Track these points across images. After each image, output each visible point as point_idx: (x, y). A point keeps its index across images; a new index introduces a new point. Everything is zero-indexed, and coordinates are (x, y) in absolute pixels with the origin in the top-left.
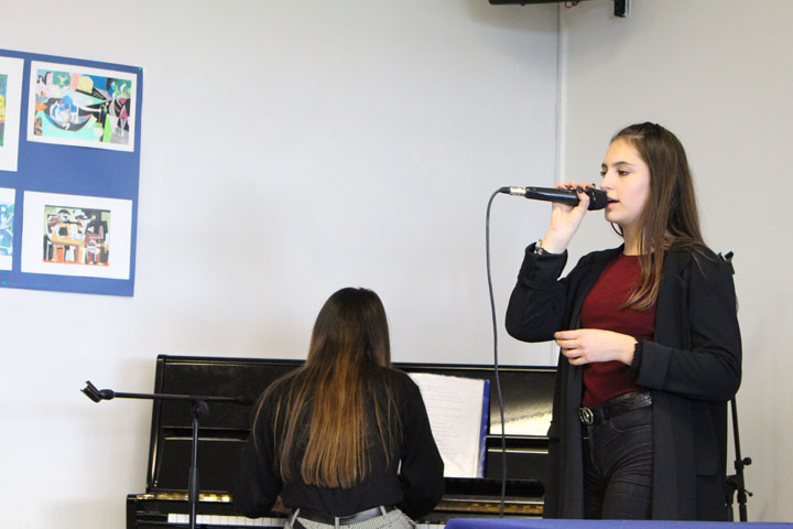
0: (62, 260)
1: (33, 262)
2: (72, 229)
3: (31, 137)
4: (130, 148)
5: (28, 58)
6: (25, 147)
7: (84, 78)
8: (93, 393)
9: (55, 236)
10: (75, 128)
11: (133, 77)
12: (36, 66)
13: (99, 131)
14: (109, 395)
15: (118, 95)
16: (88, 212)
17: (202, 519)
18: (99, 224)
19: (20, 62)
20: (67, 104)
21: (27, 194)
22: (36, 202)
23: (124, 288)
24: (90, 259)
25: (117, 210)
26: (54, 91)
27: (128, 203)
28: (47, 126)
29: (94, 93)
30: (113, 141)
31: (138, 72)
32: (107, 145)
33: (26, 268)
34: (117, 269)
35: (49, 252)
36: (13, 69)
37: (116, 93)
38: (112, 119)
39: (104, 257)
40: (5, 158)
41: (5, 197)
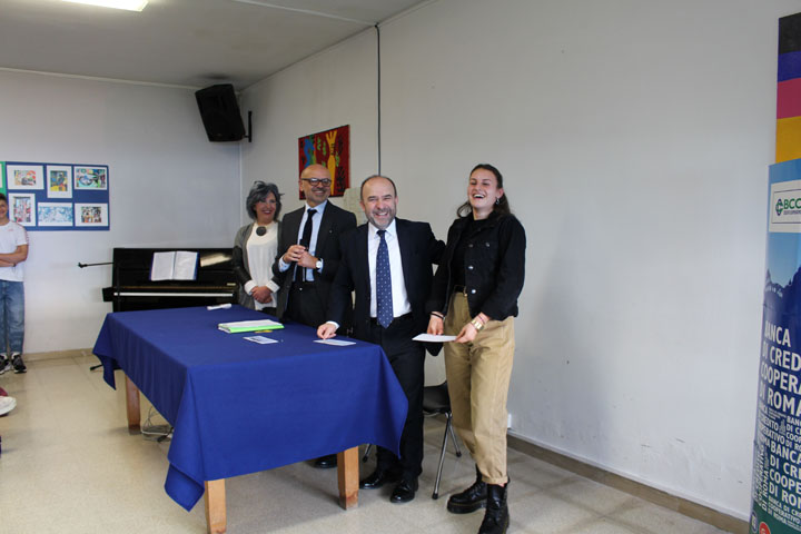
0: (87, 222)
1: (79, 223)
2: (90, 213)
3: (76, 188)
4: (106, 189)
5: (73, 166)
6: (74, 191)
7: (90, 170)
8: (81, 266)
9: (85, 215)
10: (88, 184)
11: (105, 169)
12: (76, 168)
13: (95, 185)
14: (86, 265)
15: (101, 174)
16: (95, 208)
17: (122, 294)
18: (98, 211)
19: (71, 167)
20: (85, 177)
21: (76, 205)
22: (79, 206)
23: (107, 228)
24: (96, 221)
25: (103, 207)
26: (82, 174)
27: (106, 205)
28: (80, 184)
29: (94, 174)
30: (101, 187)
31: (107, 167)
32: (99, 189)
33: (77, 225)
34: (104, 223)
35: (83, 220)
36: (69, 169)
37: (100, 174)
38: (100, 181)
39: (100, 220)
40: (69, 195)
41: (70, 205)
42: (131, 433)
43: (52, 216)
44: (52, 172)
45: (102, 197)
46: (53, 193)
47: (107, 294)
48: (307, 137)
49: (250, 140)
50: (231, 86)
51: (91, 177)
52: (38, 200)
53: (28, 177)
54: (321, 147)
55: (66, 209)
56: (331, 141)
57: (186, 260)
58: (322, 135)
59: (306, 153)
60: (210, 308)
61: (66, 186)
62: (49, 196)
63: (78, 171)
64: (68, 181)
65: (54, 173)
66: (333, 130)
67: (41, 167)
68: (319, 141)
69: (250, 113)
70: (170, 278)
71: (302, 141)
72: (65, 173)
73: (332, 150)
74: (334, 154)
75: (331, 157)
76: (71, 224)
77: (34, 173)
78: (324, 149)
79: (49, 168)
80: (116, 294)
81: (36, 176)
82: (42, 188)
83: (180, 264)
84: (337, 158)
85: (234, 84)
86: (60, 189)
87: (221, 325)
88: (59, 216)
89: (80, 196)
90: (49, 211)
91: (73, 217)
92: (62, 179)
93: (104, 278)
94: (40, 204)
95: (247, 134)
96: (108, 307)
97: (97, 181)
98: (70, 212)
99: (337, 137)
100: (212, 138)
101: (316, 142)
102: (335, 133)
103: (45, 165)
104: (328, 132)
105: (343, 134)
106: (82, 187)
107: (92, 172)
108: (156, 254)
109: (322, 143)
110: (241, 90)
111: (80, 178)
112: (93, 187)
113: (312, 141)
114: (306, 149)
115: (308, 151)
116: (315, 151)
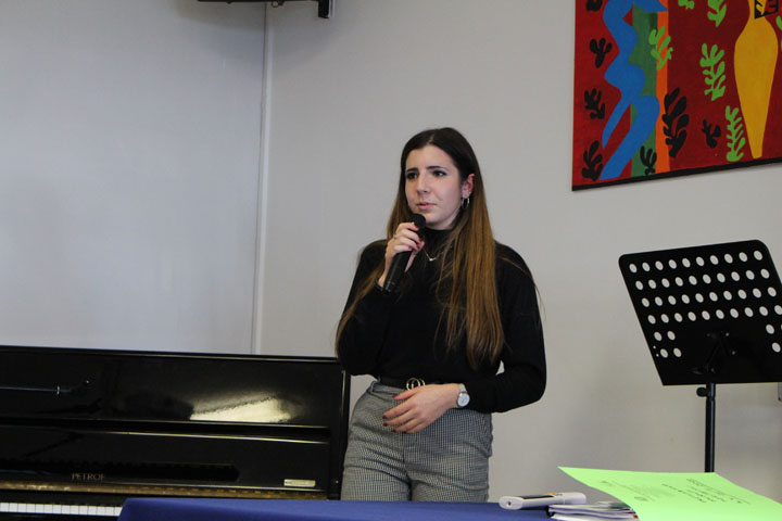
49: (325, 13)
59: (614, 24)
74: (770, 12)
75: (756, 24)
78: (715, 1)
115: (629, 19)
116: (663, 17)
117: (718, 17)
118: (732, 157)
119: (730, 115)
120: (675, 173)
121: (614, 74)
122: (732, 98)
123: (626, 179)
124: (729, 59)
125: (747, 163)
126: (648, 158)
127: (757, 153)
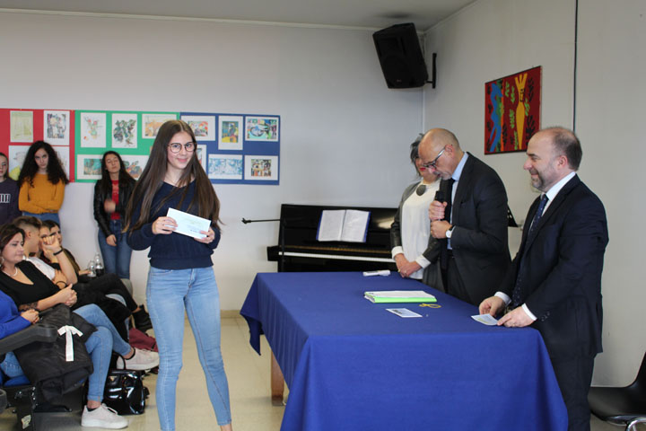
0: (257, 175)
1: (248, 176)
2: (260, 166)
3: (246, 139)
4: (277, 140)
5: (244, 116)
6: (245, 143)
7: (262, 120)
8: (245, 222)
9: (255, 168)
10: (259, 135)
11: (277, 119)
12: (247, 118)
13: (267, 136)
14: (250, 221)
15: (272, 125)
16: (265, 161)
17: (287, 254)
18: (268, 164)
19: (242, 118)
20: (257, 128)
21: (246, 157)
22: (248, 159)
23: (276, 183)
24: (266, 174)
25: (273, 159)
26: (253, 125)
27: (277, 157)
28: (251, 135)
29: (265, 125)
30: (272, 138)
31: (279, 117)
32: (270, 140)
33: (246, 178)
34: (274, 177)
35: (253, 174)
36: (240, 119)
37: (272, 123)
38: (271, 132)
39: (270, 174)
40: (239, 146)
41: (240, 157)
42: (273, 404)
43: (222, 169)
44: (224, 123)
45: (273, 149)
46: (224, 144)
47: (272, 253)
48: (495, 82)
49: (434, 87)
50: (413, 24)
51: (262, 128)
52: (209, 152)
53: (201, 128)
54: (510, 93)
55: (235, 161)
56: (521, 86)
57: (357, 220)
58: (510, 80)
59: (492, 99)
60: (366, 274)
61: (237, 137)
62: (220, 148)
63: (249, 122)
64: (239, 132)
65: (226, 123)
66: (523, 73)
67: (214, 118)
68: (508, 86)
69: (435, 55)
70: (338, 239)
71: (489, 86)
72: (236, 123)
73: (521, 96)
74: (523, 101)
75: (520, 104)
76: (240, 177)
77: (206, 123)
78: (512, 95)
79: (222, 119)
80: (280, 253)
81: (209, 127)
82: (214, 139)
83: (350, 223)
84: (527, 105)
85: (417, 23)
86: (231, 140)
87: (367, 293)
88: (229, 168)
89: (251, 148)
90: (220, 163)
91: (243, 171)
92: (233, 130)
93: (271, 236)
94: (211, 156)
95: (430, 79)
96: (272, 267)
97: (268, 132)
98: (240, 165)
99: (528, 81)
100: (391, 84)
101: (503, 87)
102: (526, 75)
103: (217, 116)
104: (517, 75)
105: (534, 76)
106: (253, 139)
107: (263, 122)
108: (325, 212)
109: (510, 88)
110: (425, 29)
111: (251, 129)
112: (264, 138)
113: (499, 86)
114: (492, 95)
115: (495, 98)
116: (502, 98)
117: (513, 100)
118: (516, 148)
119: (515, 134)
120: (505, 152)
121: (493, 117)
122: (515, 129)
123: (495, 153)
124: (515, 115)
125: (518, 151)
126: (499, 147)
127: (520, 148)
